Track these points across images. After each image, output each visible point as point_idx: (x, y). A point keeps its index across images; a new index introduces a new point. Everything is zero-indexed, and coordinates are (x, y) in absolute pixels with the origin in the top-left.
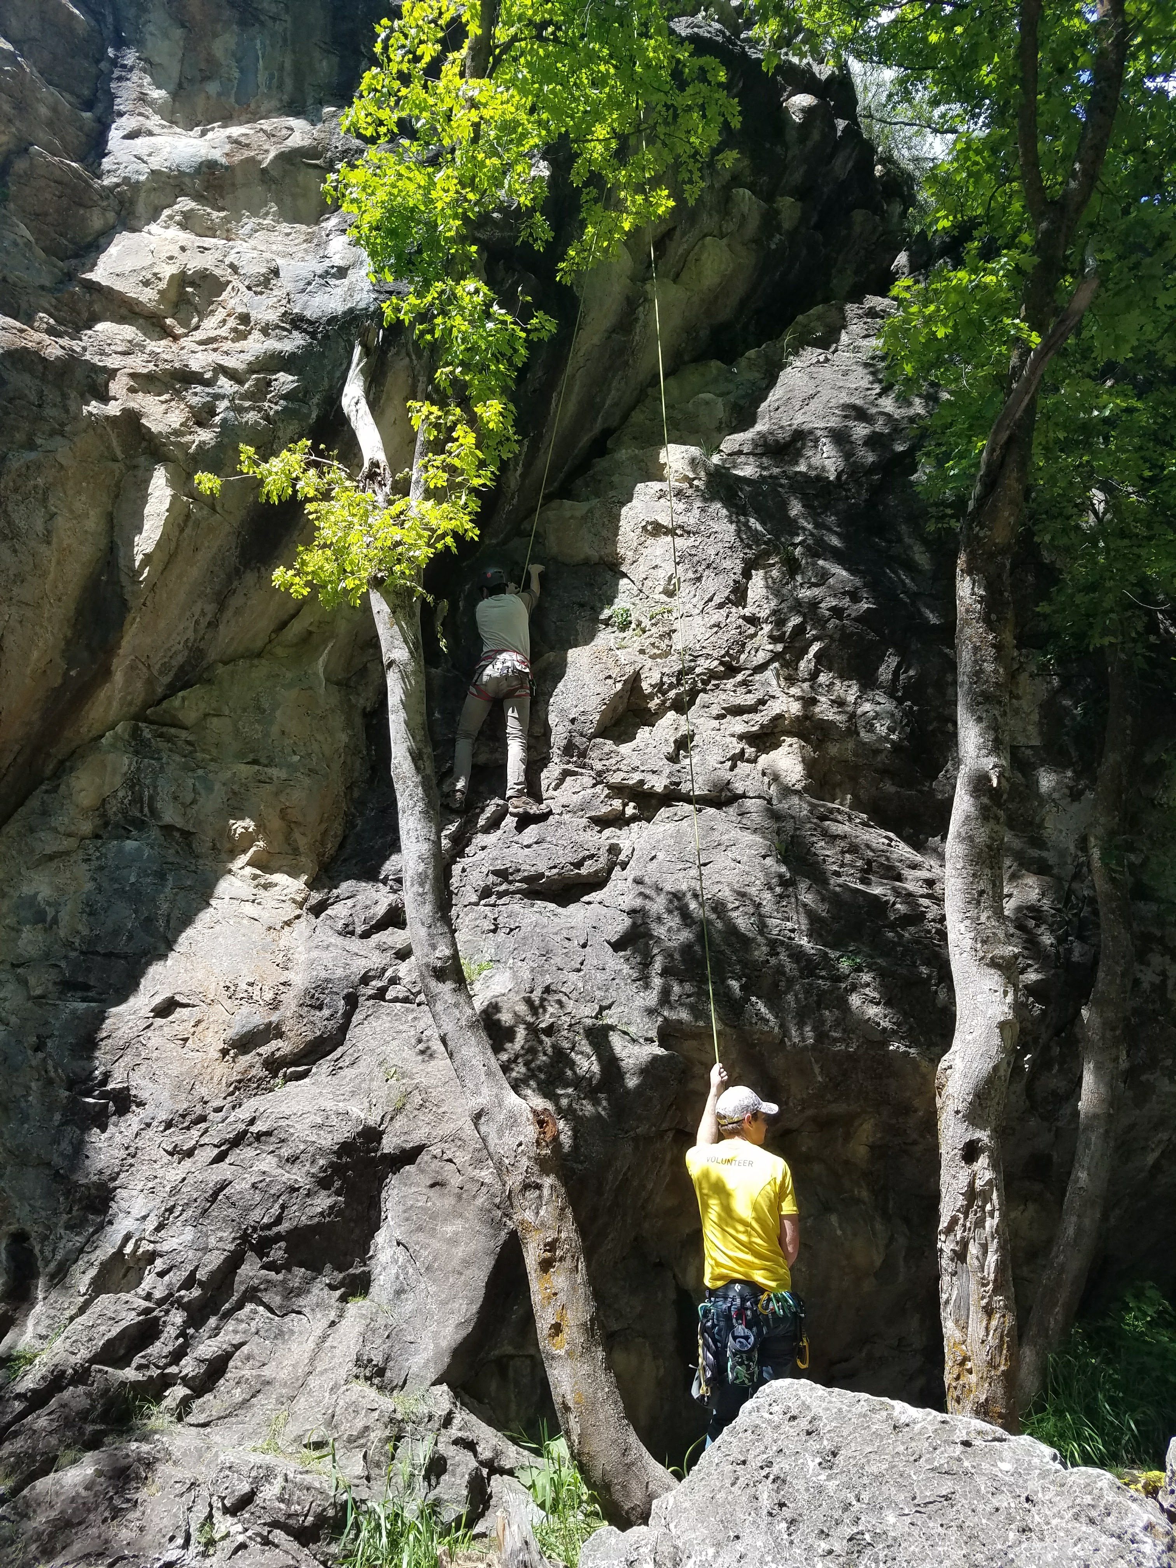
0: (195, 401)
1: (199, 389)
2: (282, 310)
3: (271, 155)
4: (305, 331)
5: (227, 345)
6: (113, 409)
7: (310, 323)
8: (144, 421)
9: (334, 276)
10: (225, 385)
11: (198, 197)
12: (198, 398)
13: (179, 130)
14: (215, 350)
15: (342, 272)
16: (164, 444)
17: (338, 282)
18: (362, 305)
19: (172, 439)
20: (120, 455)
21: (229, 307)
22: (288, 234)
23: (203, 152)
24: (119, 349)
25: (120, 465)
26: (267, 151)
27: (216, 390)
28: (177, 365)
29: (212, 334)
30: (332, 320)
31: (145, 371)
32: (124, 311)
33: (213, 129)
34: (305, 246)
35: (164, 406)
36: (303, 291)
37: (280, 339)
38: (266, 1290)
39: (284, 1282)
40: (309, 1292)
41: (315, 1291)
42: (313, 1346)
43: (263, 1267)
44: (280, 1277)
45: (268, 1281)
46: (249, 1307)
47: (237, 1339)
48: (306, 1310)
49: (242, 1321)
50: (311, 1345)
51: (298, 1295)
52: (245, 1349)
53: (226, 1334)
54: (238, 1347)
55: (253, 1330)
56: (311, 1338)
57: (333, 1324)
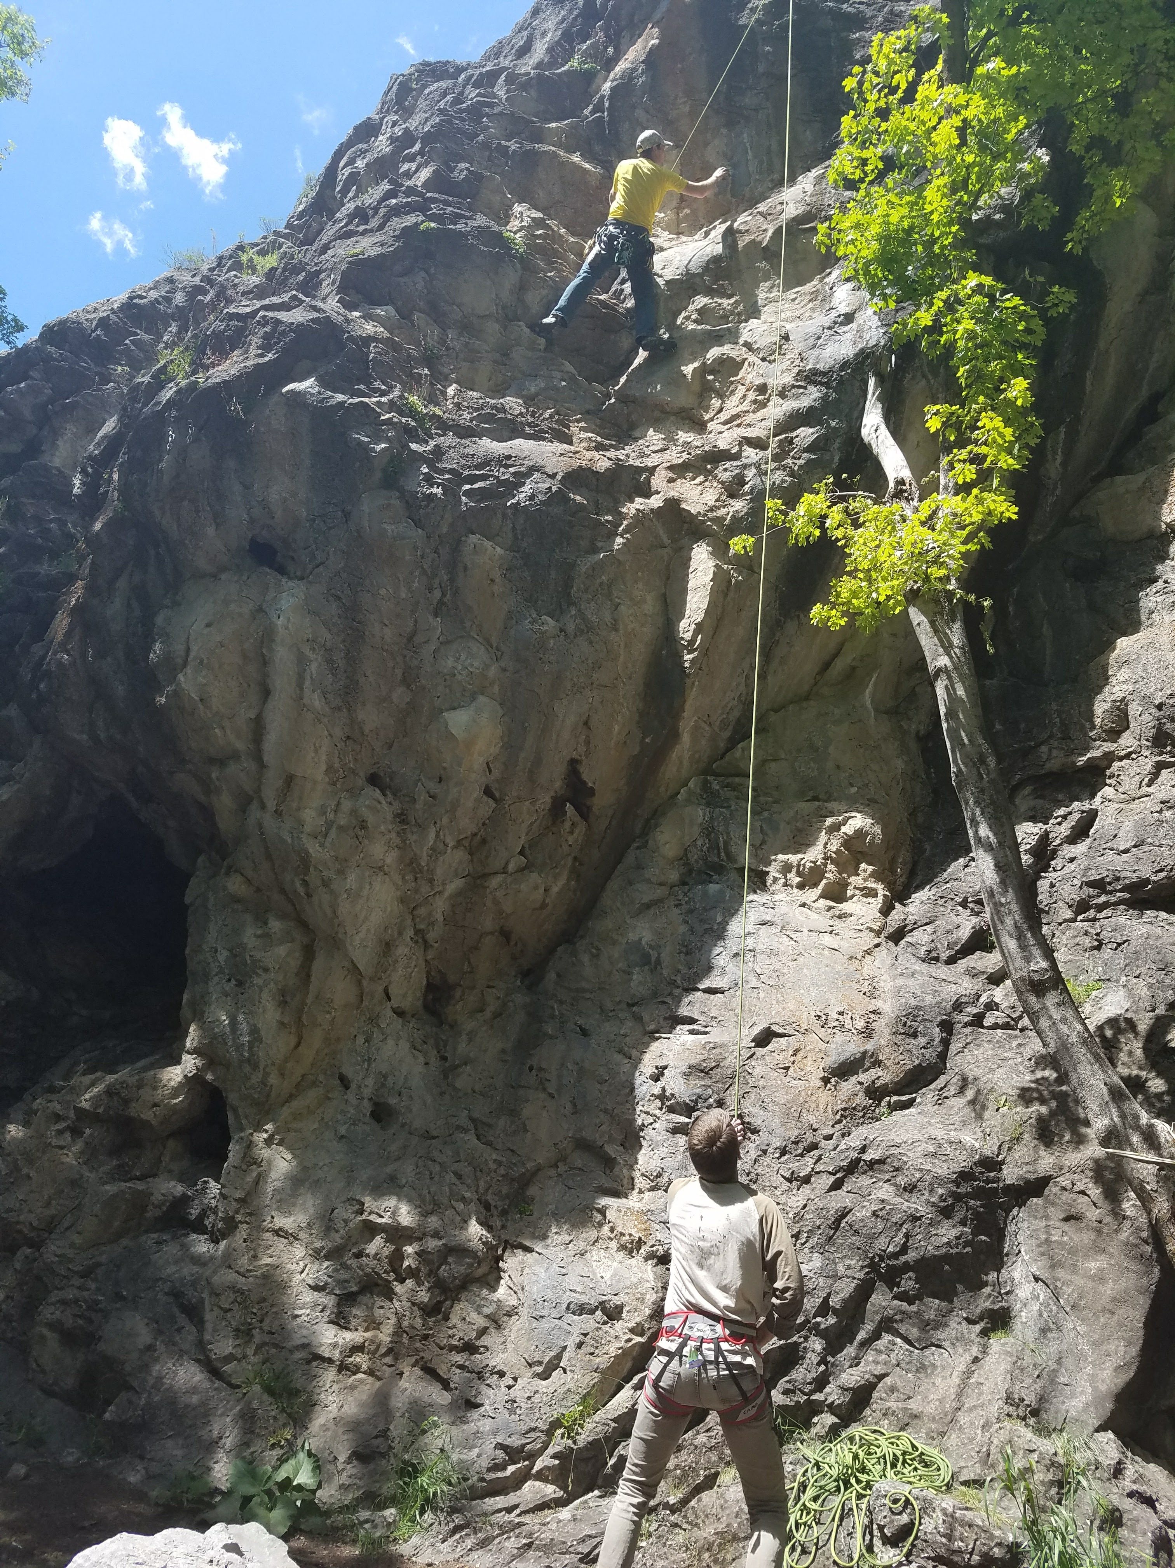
0: (725, 476)
1: (728, 464)
2: (796, 370)
3: (770, 233)
4: (820, 383)
5: (749, 418)
6: (656, 502)
7: (824, 374)
8: (683, 506)
9: (842, 324)
10: (751, 454)
11: (710, 292)
12: (728, 473)
13: (685, 239)
14: (739, 426)
15: (849, 318)
16: (704, 522)
17: (846, 329)
18: (872, 342)
19: (710, 515)
20: (666, 541)
21: (747, 382)
22: (794, 300)
23: (708, 250)
24: (656, 448)
25: (668, 550)
26: (765, 230)
27: (745, 461)
28: (707, 448)
29: (735, 411)
30: (845, 365)
31: (680, 461)
32: (657, 414)
33: (715, 227)
34: (811, 305)
35: (700, 488)
36: (814, 346)
37: (797, 397)
38: (901, 1321)
39: (918, 1313)
40: (946, 1325)
41: (953, 1324)
42: (957, 1381)
43: (895, 1297)
44: (914, 1308)
45: (904, 1313)
46: (886, 1338)
47: (879, 1370)
48: (946, 1344)
49: (881, 1352)
50: (956, 1380)
51: (936, 1328)
52: (888, 1380)
53: (867, 1364)
54: (881, 1377)
55: (894, 1362)
56: (955, 1374)
57: (976, 1360)
